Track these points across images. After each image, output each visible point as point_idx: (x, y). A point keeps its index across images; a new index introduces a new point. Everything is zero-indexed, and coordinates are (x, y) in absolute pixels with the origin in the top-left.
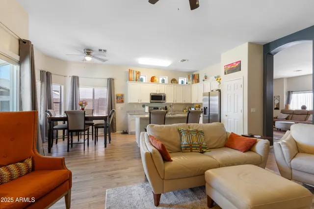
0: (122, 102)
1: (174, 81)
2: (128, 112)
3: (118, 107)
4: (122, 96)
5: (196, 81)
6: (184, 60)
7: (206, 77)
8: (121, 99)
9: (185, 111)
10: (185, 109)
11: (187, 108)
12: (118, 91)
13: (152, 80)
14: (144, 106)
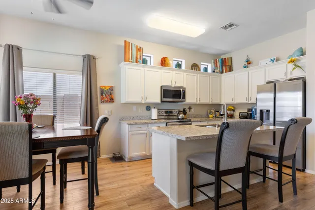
0: (112, 100)
1: (195, 67)
2: (123, 119)
3: (104, 110)
4: (111, 89)
5: (228, 69)
6: (231, 25)
7: (249, 62)
8: (109, 95)
9: (211, 116)
10: (211, 113)
11: (213, 111)
12: (103, 81)
13: (164, 62)
14: (148, 108)
